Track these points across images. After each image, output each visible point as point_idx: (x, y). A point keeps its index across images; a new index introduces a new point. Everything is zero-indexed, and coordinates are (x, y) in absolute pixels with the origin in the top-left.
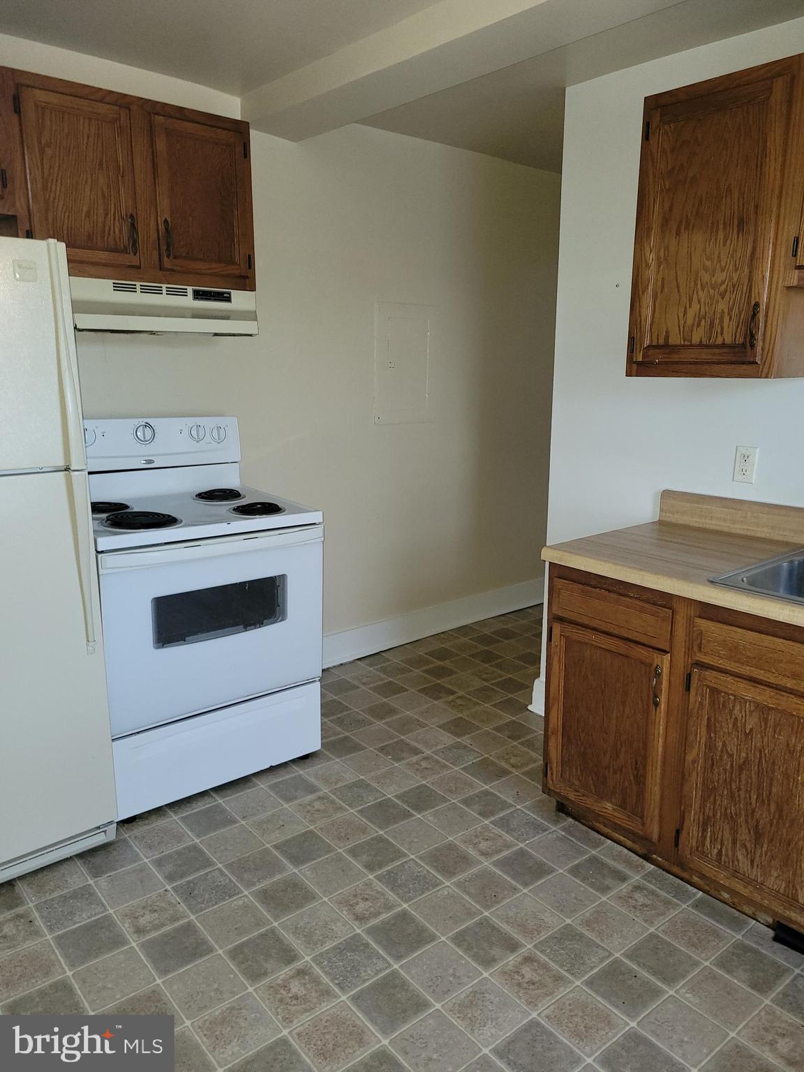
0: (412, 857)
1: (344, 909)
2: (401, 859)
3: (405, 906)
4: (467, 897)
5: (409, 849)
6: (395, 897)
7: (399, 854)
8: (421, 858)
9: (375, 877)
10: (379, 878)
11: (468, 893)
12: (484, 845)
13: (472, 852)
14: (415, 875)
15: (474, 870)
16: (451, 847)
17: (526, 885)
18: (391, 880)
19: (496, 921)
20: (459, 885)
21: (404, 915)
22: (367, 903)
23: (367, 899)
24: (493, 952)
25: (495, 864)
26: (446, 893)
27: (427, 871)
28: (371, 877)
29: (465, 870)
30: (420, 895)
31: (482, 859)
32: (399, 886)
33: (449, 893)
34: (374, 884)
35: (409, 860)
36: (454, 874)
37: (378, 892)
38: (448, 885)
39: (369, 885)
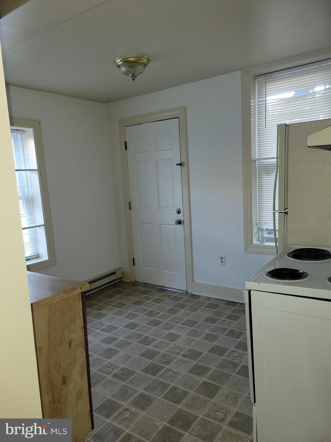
0: (159, 398)
1: (176, 371)
2: (164, 396)
3: (155, 378)
4: (132, 387)
5: (162, 401)
6: (160, 380)
7: (165, 397)
8: (155, 398)
9: (171, 385)
10: (169, 385)
11: (132, 389)
12: (128, 414)
13: (133, 409)
14: (155, 391)
15: (131, 399)
16: (143, 409)
17: (108, 400)
18: (164, 386)
19: (121, 382)
20: (136, 391)
21: (154, 375)
22: (169, 375)
23: (170, 376)
24: (121, 372)
25: (122, 405)
26: (141, 387)
27: (151, 393)
28: (173, 385)
29: (135, 399)
30: (151, 383)
31: (128, 407)
32: (160, 384)
33: (140, 387)
34: (170, 382)
35: (160, 396)
36: (139, 395)
37: (167, 380)
38: (141, 390)
39: (172, 381)
